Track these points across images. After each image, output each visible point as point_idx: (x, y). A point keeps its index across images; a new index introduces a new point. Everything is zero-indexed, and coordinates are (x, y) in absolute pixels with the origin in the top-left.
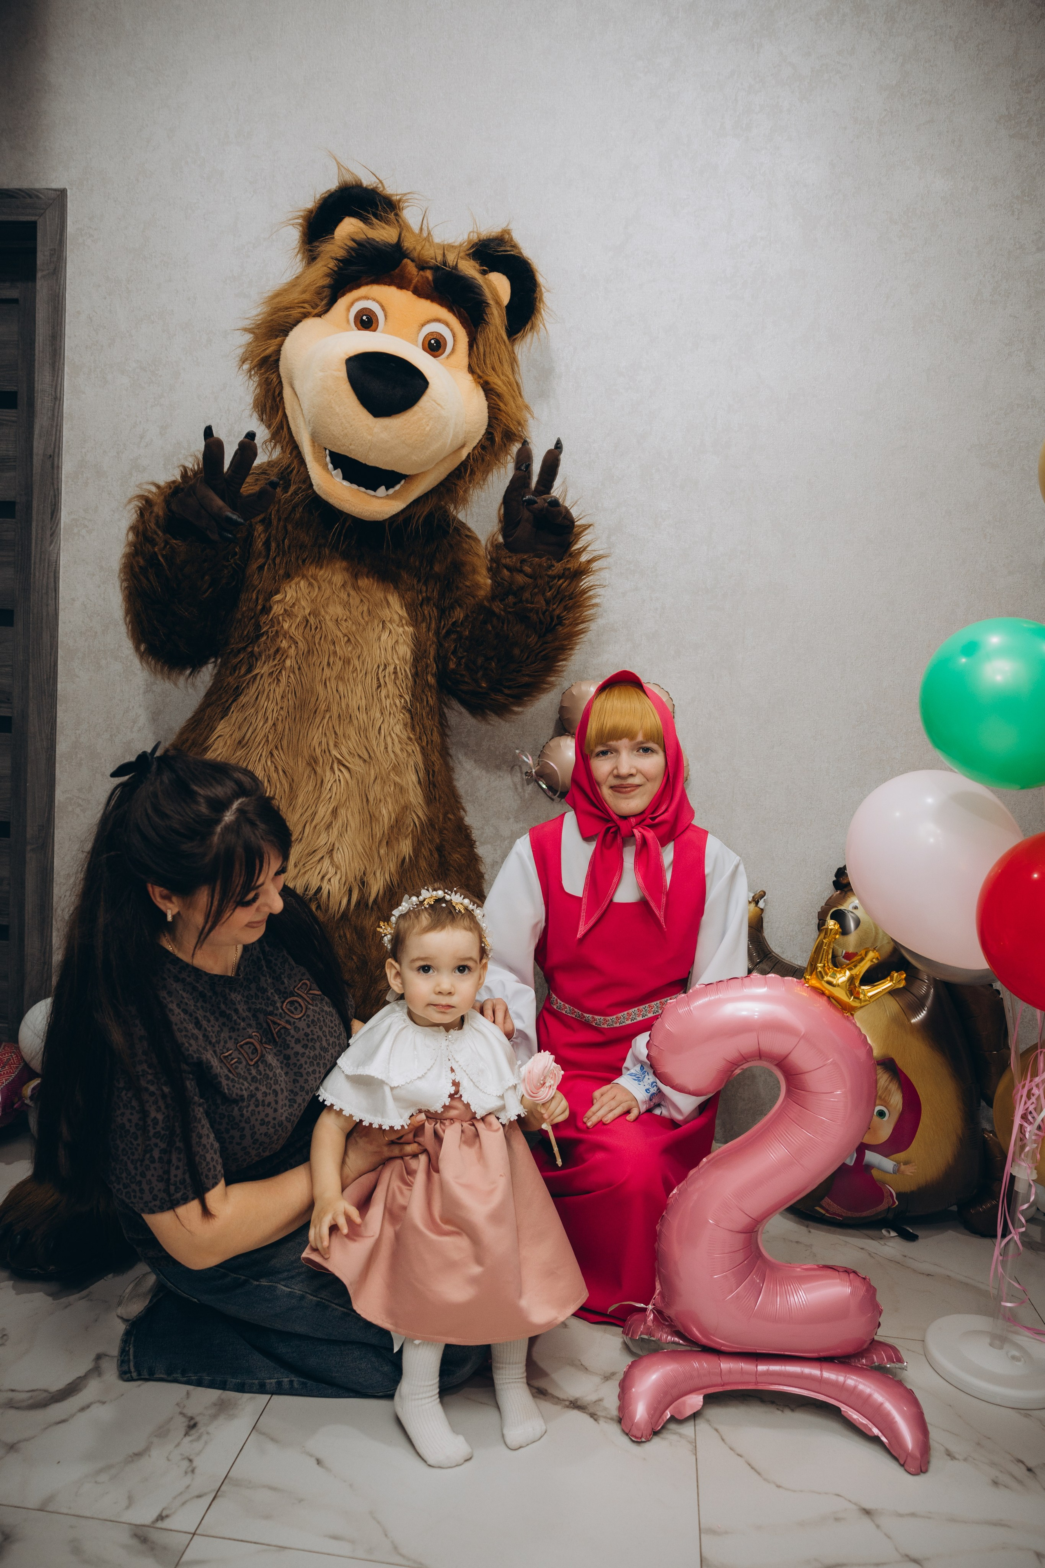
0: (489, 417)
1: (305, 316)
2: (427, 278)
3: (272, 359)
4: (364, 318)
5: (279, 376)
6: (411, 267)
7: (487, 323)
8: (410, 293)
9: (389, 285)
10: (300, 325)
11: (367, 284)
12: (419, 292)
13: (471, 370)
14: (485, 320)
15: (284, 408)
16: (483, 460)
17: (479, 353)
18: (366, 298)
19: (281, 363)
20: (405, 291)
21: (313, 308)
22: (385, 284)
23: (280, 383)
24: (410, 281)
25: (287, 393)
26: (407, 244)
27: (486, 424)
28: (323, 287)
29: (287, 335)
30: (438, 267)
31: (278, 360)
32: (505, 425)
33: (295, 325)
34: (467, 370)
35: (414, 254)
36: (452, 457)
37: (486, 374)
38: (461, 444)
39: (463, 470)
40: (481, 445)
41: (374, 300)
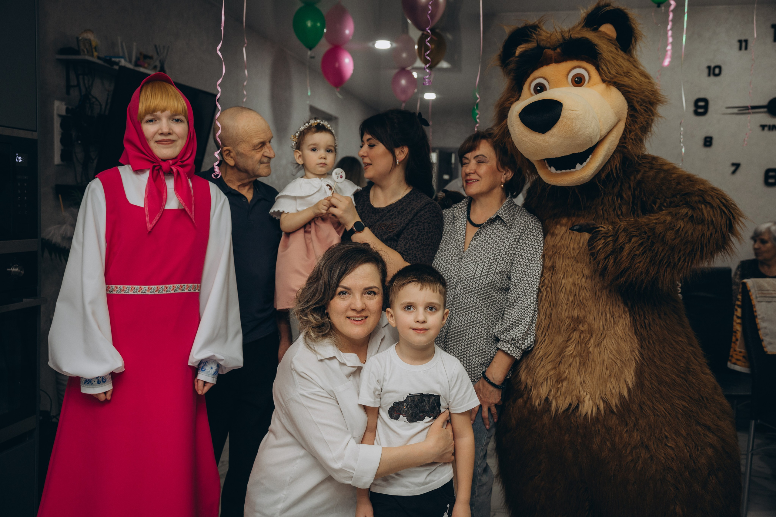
0: (626, 99)
1: (512, 103)
2: (559, 52)
4: (538, 88)
6: (550, 52)
7: (601, 54)
8: (554, 64)
10: (511, 109)
11: (532, 72)
12: (558, 61)
13: (604, 81)
14: (599, 53)
16: (636, 122)
17: (604, 71)
18: (535, 79)
19: (510, 131)
20: (550, 65)
22: (541, 67)
24: (551, 58)
26: (543, 43)
27: (626, 102)
29: (507, 117)
30: (562, 43)
32: (636, 97)
33: (509, 111)
34: (601, 82)
35: (548, 45)
36: (615, 129)
37: (613, 79)
38: (617, 121)
39: (626, 133)
40: (630, 115)
41: (539, 77)
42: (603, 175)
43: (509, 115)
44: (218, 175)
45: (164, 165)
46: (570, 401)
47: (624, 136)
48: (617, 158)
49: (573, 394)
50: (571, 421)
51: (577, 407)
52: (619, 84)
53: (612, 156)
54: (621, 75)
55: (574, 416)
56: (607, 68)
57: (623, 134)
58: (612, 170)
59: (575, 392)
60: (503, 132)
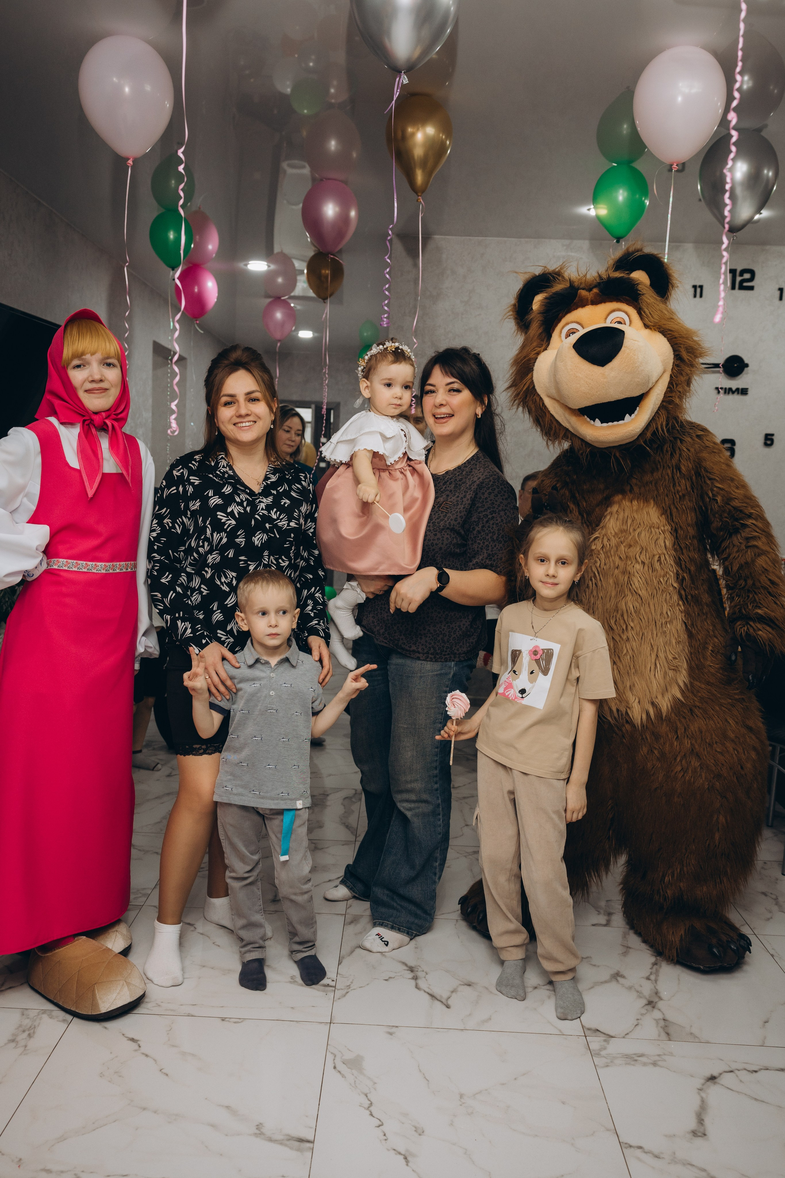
0: (672, 346)
1: (538, 354)
2: (596, 292)
5: (538, 395)
6: (583, 293)
7: (643, 294)
8: (590, 306)
9: (576, 309)
10: (538, 360)
11: (564, 316)
12: (595, 302)
13: (646, 326)
14: (641, 296)
15: (549, 411)
16: (682, 374)
17: (647, 315)
18: (567, 324)
19: (537, 387)
20: (587, 306)
21: (540, 347)
22: (574, 310)
23: (541, 399)
24: (587, 299)
25: (548, 402)
26: (575, 284)
27: (672, 351)
28: (541, 334)
29: (533, 370)
30: (599, 284)
31: (534, 386)
32: (684, 345)
33: (535, 362)
34: (644, 327)
35: (583, 285)
36: (661, 381)
37: (657, 323)
38: (662, 372)
39: (671, 385)
40: (675, 365)
41: (572, 322)
42: (649, 435)
43: (535, 368)
44: (175, 431)
45: (96, 418)
47: (669, 389)
48: (662, 415)
51: (626, 713)
52: (665, 329)
53: (657, 412)
54: (665, 320)
56: (649, 311)
57: (668, 387)
58: (657, 428)
59: (623, 697)
60: (526, 389)
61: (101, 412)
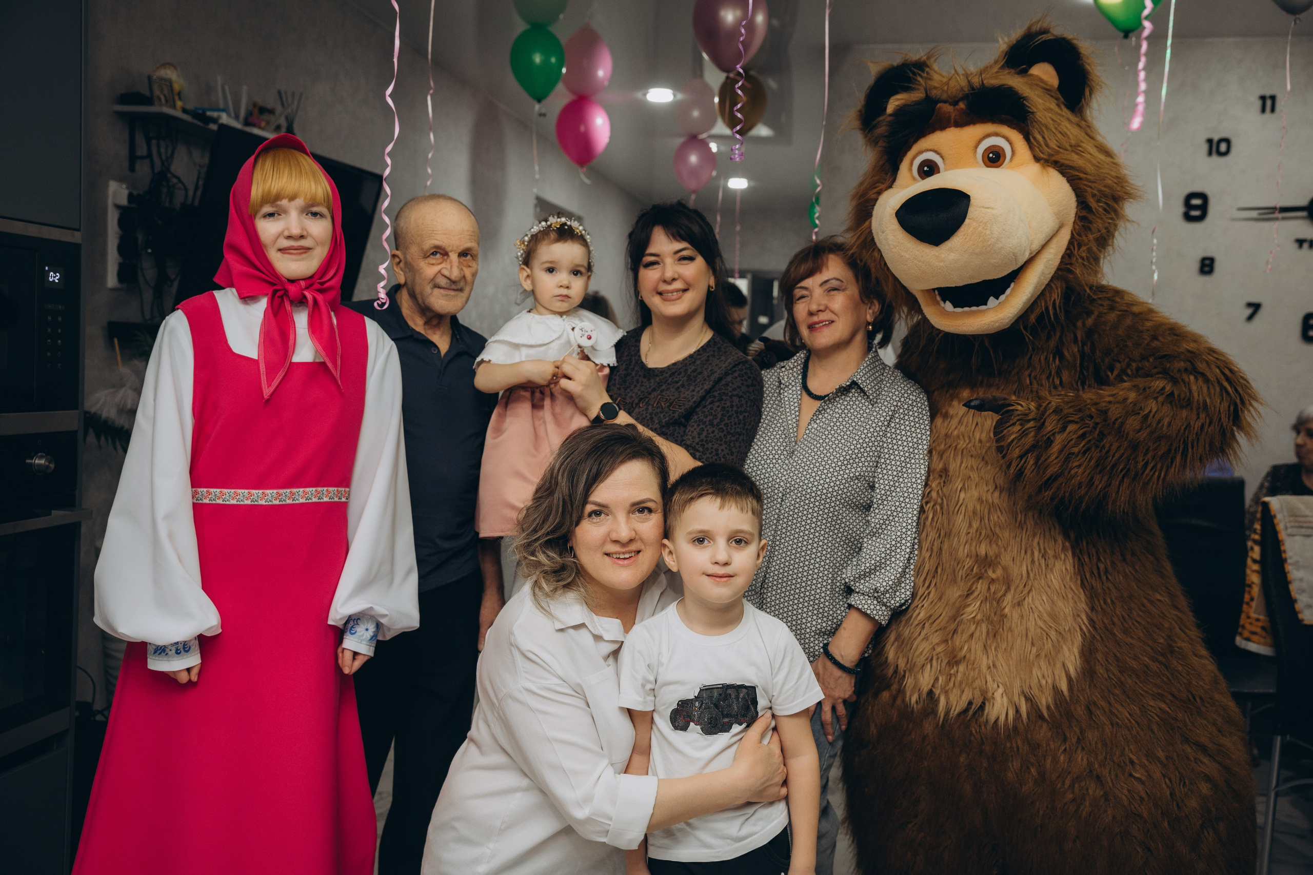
0: (1074, 190)
1: (879, 193)
2: (962, 109)
3: (868, 241)
4: (926, 168)
6: (947, 108)
7: (1033, 113)
8: (953, 129)
9: (933, 132)
10: (877, 203)
11: (915, 141)
12: (961, 123)
13: (1037, 159)
14: (1030, 112)
16: (1090, 230)
17: (1038, 142)
18: (921, 152)
20: (948, 129)
21: (882, 183)
22: (930, 133)
24: (949, 119)
26: (934, 93)
27: (1073, 195)
28: (883, 165)
29: (871, 216)
30: (967, 94)
31: (873, 239)
32: (1091, 188)
33: (874, 205)
34: (1033, 161)
35: (944, 97)
36: (1055, 241)
37: (1053, 155)
38: (1057, 226)
39: (1072, 247)
40: (1079, 217)
41: (927, 150)
42: (1033, 318)
43: (874, 213)
44: (384, 304)
45: (291, 288)
46: (970, 697)
47: (1068, 251)
48: (1057, 289)
49: (974, 686)
50: (971, 732)
51: (982, 707)
52: (1063, 165)
53: (1048, 285)
54: (1066, 150)
55: (976, 723)
56: (1044, 138)
57: (1068, 248)
58: (1047, 309)
59: (977, 683)
60: (862, 242)
61: (299, 280)
